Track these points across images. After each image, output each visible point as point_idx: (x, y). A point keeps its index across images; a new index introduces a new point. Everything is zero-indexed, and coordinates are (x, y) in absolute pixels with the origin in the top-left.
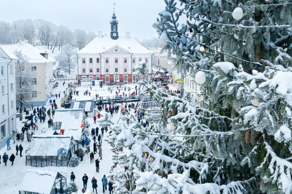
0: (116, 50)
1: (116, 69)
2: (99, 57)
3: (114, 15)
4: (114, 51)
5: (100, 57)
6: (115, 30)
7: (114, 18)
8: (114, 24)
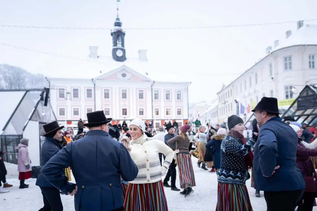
0: (124, 75)
1: (123, 109)
2: (91, 86)
3: (118, 19)
4: (119, 75)
5: (93, 86)
6: (119, 46)
7: (118, 24)
8: (118, 35)
